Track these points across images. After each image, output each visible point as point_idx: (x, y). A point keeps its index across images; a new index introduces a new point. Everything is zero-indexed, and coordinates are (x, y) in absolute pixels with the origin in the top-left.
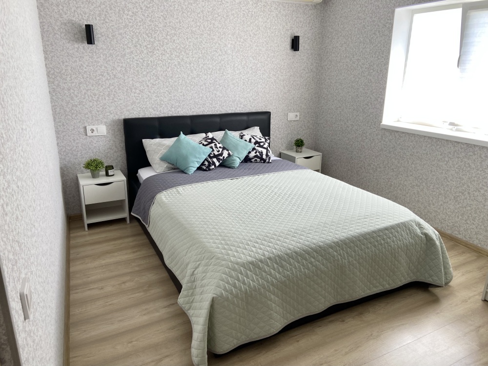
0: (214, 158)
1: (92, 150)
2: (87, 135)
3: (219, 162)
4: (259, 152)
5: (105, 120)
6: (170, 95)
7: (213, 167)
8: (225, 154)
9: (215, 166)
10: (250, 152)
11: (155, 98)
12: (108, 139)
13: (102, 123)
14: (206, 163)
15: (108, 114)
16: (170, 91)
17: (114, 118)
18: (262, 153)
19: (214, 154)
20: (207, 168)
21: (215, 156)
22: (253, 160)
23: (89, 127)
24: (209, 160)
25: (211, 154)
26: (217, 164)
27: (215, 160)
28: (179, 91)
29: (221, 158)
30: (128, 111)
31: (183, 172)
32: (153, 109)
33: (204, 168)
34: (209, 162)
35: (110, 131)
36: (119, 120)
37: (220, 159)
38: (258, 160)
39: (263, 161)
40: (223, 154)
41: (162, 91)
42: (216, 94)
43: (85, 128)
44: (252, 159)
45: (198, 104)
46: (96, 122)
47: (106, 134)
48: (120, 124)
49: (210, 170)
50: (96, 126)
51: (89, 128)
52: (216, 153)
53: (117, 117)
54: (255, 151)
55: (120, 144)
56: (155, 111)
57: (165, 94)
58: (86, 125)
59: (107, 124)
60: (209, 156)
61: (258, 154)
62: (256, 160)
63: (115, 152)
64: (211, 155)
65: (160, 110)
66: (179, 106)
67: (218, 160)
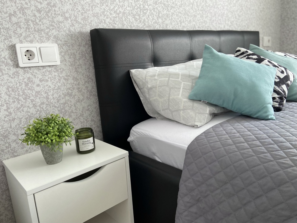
0: (282, 84)
1: (32, 101)
2: (17, 66)
5: (54, 32)
12: (64, 74)
13: (48, 39)
15: (60, 18)
17: (72, 29)
23: (21, 45)
24: (277, 88)
30: (96, 15)
33: (275, 104)
34: (278, 93)
35: (67, 57)
36: (81, 33)
43: (13, 48)
46: (37, 36)
47: (58, 63)
48: (84, 43)
50: (38, 45)
51: (21, 49)
52: (281, 76)
53: (77, 28)
55: (87, 85)
58: (14, 40)
59: (59, 42)
63: (79, 101)
64: (276, 80)
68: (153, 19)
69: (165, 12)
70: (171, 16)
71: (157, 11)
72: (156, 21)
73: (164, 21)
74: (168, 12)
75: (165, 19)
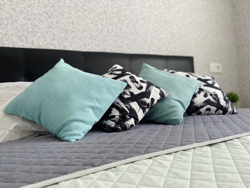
0: (133, 101)
3: (144, 110)
4: (211, 95)
6: (50, 20)
7: (132, 121)
8: (155, 94)
9: (136, 119)
10: (195, 96)
11: (24, 22)
14: (116, 113)
16: (50, 14)
18: (216, 95)
19: (132, 93)
20: (117, 123)
21: (134, 98)
22: (203, 110)
24: (123, 105)
25: (124, 93)
26: (141, 115)
27: (135, 105)
28: (66, 15)
29: (148, 101)
31: (56, 138)
32: (19, 37)
33: (111, 124)
34: (121, 110)
37: (145, 103)
38: (213, 108)
39: (221, 112)
40: (150, 93)
41: (36, 11)
42: (121, 29)
44: (201, 107)
45: (95, 39)
49: (125, 129)
52: (136, 92)
54: (202, 94)
56: (22, 41)
57: (42, 17)
60: (121, 97)
61: (209, 97)
62: (209, 109)
64: (126, 96)
65: (33, 41)
66: (66, 39)
67: (142, 105)
68: (45, 41)
69: (63, 35)
70: (72, 39)
71: (51, 34)
72: (50, 43)
73: (62, 43)
74: (66, 36)
75: (62, 41)
